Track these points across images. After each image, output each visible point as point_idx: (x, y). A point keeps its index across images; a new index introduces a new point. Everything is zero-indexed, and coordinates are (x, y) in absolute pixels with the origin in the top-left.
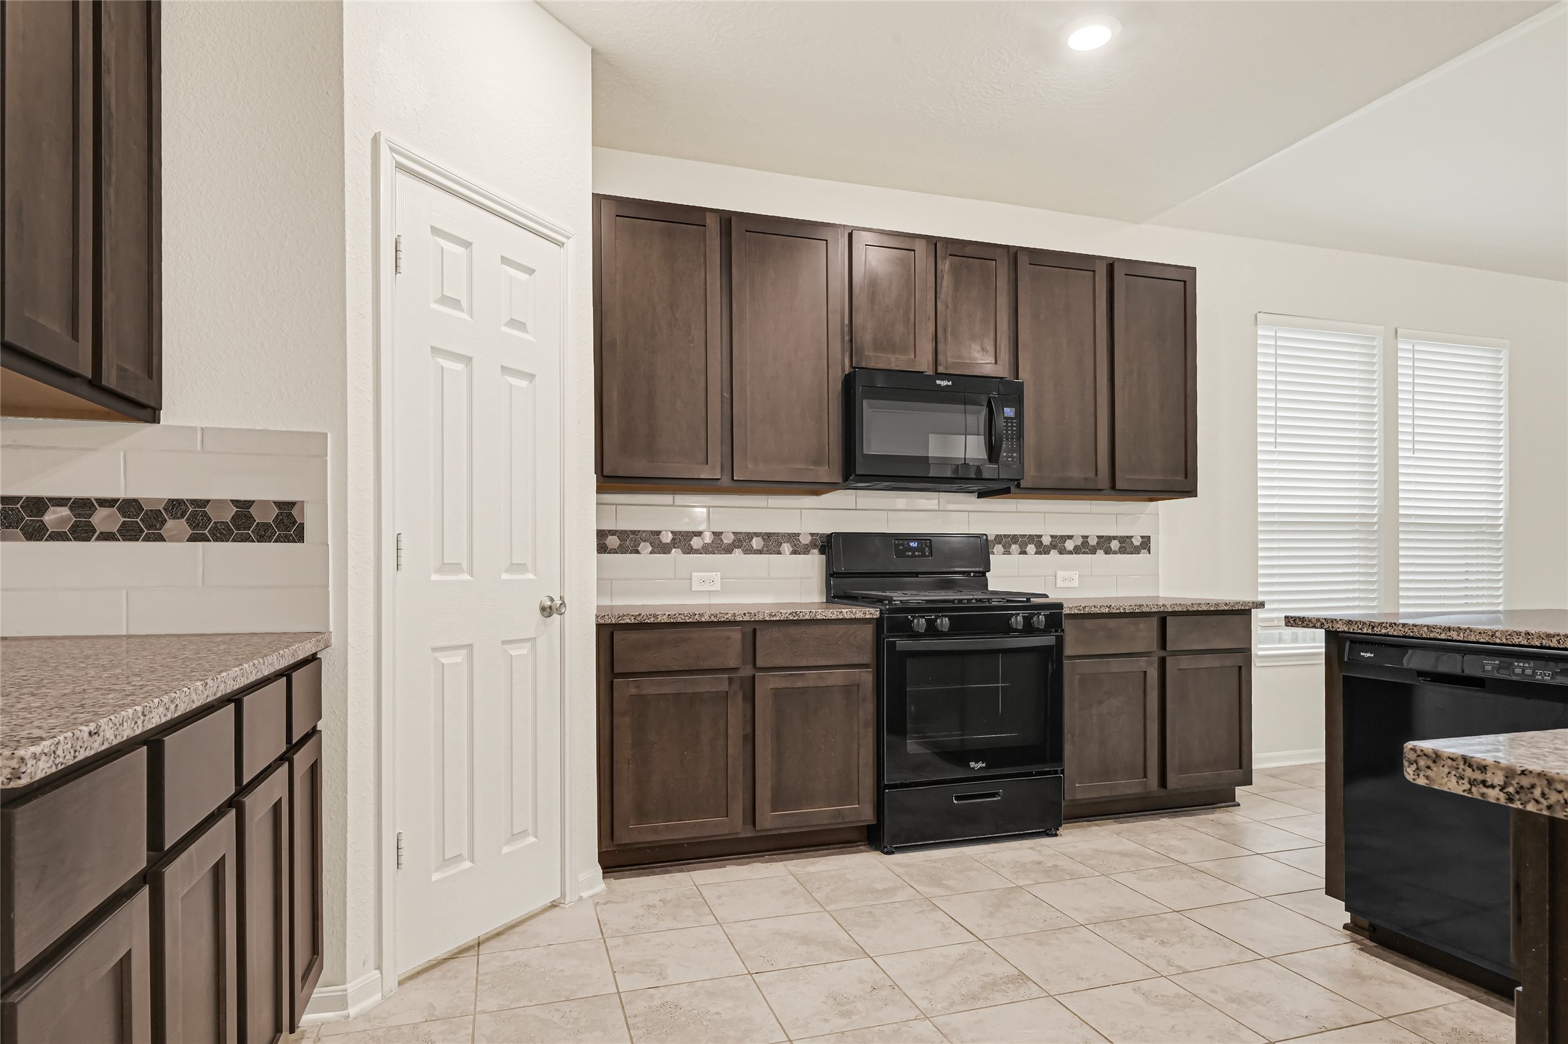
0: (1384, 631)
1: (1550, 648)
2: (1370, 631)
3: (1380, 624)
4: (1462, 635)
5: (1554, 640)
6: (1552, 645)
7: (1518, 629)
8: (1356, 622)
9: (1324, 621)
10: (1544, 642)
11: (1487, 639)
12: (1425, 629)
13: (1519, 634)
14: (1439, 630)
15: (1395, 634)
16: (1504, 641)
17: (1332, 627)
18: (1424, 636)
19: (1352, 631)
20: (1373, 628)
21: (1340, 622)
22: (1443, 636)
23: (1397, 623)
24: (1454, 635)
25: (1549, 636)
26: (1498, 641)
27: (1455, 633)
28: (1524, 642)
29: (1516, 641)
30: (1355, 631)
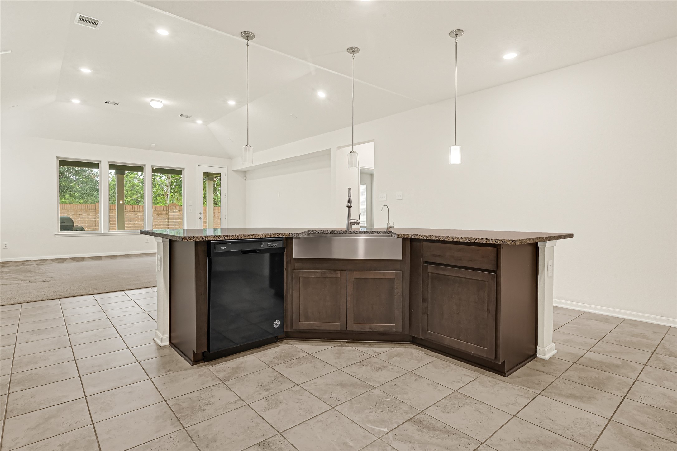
0: (228, 238)
1: (275, 238)
2: (223, 239)
3: (227, 236)
4: (254, 237)
5: (276, 235)
6: (276, 237)
7: (268, 233)
8: (218, 236)
9: (203, 237)
10: (275, 236)
11: (261, 237)
12: (243, 236)
13: (268, 234)
14: (247, 236)
15: (232, 239)
16: (265, 237)
17: (207, 239)
18: (242, 238)
19: (216, 239)
20: (225, 237)
21: (211, 237)
22: (248, 238)
23: (233, 235)
24: (252, 237)
25: (275, 234)
26: (263, 237)
27: (252, 236)
28: (270, 237)
29: (268, 237)
30: (217, 240)
